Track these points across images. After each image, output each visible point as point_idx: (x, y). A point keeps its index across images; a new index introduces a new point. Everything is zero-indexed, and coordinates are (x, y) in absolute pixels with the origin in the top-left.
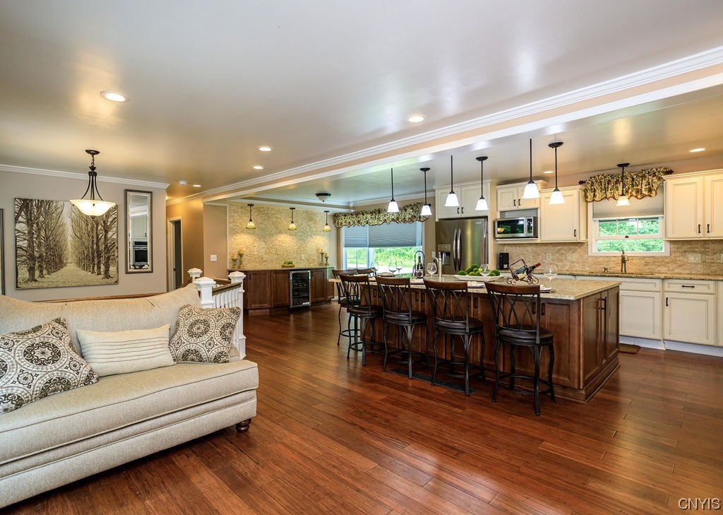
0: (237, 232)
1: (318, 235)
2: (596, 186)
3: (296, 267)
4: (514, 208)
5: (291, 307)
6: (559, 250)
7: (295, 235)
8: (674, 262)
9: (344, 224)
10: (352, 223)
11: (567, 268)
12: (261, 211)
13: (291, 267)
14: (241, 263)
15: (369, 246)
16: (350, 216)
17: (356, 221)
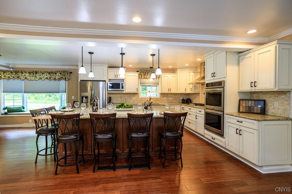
2: (142, 73)
4: (115, 78)
6: (129, 96)
8: (161, 100)
9: (3, 77)
10: (11, 77)
11: (132, 102)
15: (24, 92)
16: (10, 73)
17: (15, 77)
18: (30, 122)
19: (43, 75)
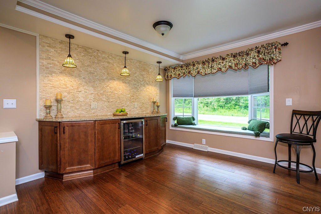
0: (55, 73)
1: (151, 85)
3: (129, 116)
5: (123, 162)
7: (129, 83)
9: (173, 76)
10: (181, 75)
12: (88, 52)
13: (123, 115)
14: (59, 111)
15: (195, 97)
16: (180, 68)
17: (185, 73)
18: (203, 143)
19: (224, 62)
